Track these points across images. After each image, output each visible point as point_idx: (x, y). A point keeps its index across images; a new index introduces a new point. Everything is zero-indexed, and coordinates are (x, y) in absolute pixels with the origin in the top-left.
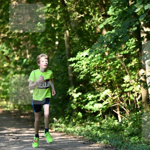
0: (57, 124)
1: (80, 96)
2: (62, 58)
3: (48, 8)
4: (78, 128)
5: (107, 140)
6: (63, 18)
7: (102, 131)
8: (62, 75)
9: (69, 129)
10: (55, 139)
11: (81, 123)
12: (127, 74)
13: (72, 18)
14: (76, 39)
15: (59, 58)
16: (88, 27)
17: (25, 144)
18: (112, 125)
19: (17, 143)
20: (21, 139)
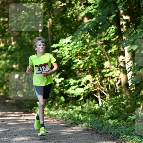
1: (62, 81)
4: (60, 112)
5: (88, 123)
7: (84, 114)
9: (52, 112)
11: (63, 107)
12: (107, 60)
14: (59, 27)
16: (70, 15)
17: (10, 126)
18: (93, 109)
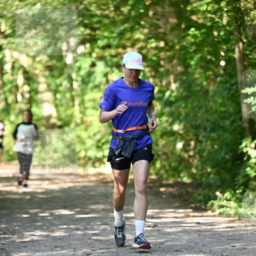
0: (223, 201)
2: (230, 89)
3: (208, 4)
6: (233, 20)
8: (231, 119)
10: (218, 228)
13: (249, 21)
15: (226, 89)
19: (154, 234)
20: (161, 227)
